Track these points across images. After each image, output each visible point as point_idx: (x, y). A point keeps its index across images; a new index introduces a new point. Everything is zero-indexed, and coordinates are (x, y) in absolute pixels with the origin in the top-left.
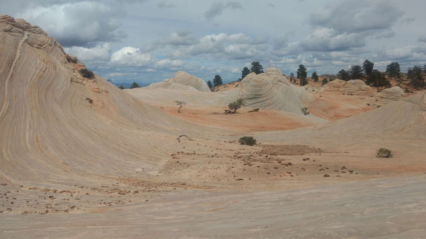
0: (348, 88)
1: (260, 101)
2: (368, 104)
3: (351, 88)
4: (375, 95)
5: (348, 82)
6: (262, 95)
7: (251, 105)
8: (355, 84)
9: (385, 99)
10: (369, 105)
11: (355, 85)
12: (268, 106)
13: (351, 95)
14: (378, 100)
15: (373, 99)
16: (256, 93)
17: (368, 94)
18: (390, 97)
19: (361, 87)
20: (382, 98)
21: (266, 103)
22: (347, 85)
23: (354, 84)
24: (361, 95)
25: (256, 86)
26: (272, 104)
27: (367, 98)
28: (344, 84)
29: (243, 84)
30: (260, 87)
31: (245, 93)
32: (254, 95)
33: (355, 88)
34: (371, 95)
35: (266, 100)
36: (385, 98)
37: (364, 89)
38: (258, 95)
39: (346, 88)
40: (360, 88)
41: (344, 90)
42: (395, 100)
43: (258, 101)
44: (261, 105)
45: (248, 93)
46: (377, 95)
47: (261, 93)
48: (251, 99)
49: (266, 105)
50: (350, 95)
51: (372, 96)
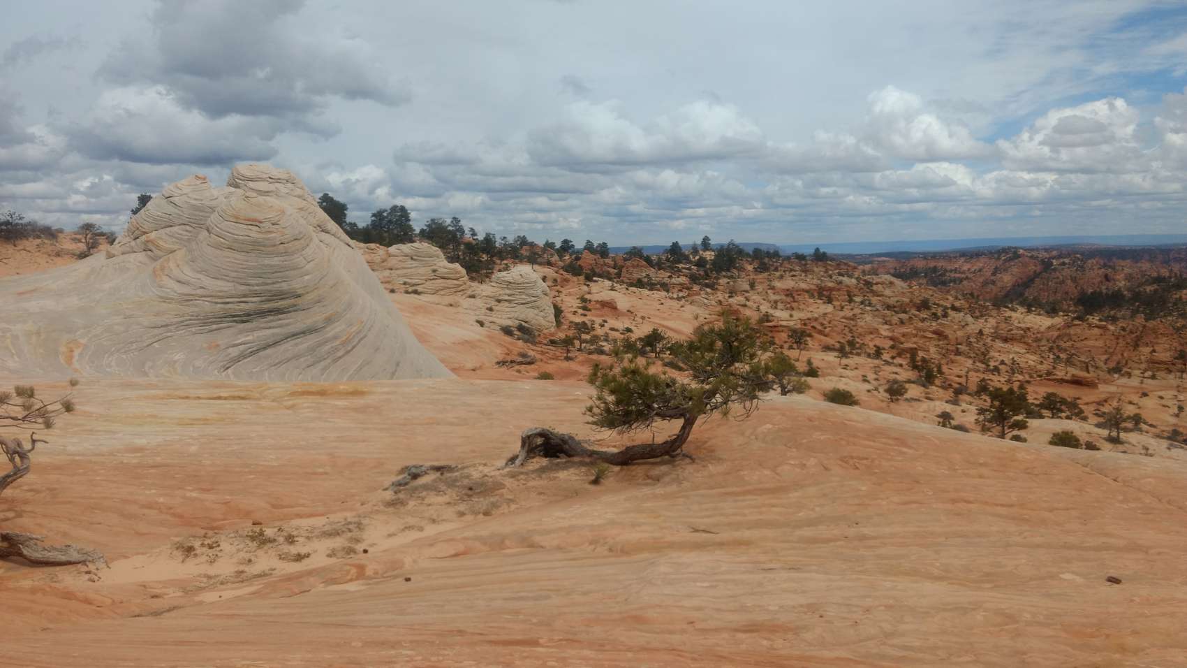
0: (399, 272)
1: (299, 326)
2: (478, 322)
3: (409, 270)
4: (478, 291)
5: (393, 249)
6: (299, 296)
7: (262, 353)
8: (415, 257)
9: (507, 304)
10: (481, 324)
11: (415, 260)
12: (348, 352)
13: (416, 292)
14: (494, 307)
15: (481, 306)
16: (267, 284)
17: (461, 288)
18: (518, 296)
19: (435, 268)
20: (499, 301)
21: (330, 335)
22: (392, 262)
23: (412, 259)
24: (442, 292)
25: (255, 247)
26: (359, 341)
27: (465, 303)
28: (383, 257)
29: (153, 235)
30: (280, 254)
31: (201, 288)
32: (257, 294)
33: (422, 270)
34: (469, 292)
35: (329, 321)
36: (506, 300)
37: (446, 273)
38: (281, 295)
39: (391, 269)
40: (434, 271)
41: (388, 277)
42: (530, 305)
43: (293, 329)
44: (312, 350)
45: (220, 283)
46: (484, 294)
47: (296, 285)
48: (245, 317)
49: (336, 349)
50: (413, 295)
51: (473, 297)
